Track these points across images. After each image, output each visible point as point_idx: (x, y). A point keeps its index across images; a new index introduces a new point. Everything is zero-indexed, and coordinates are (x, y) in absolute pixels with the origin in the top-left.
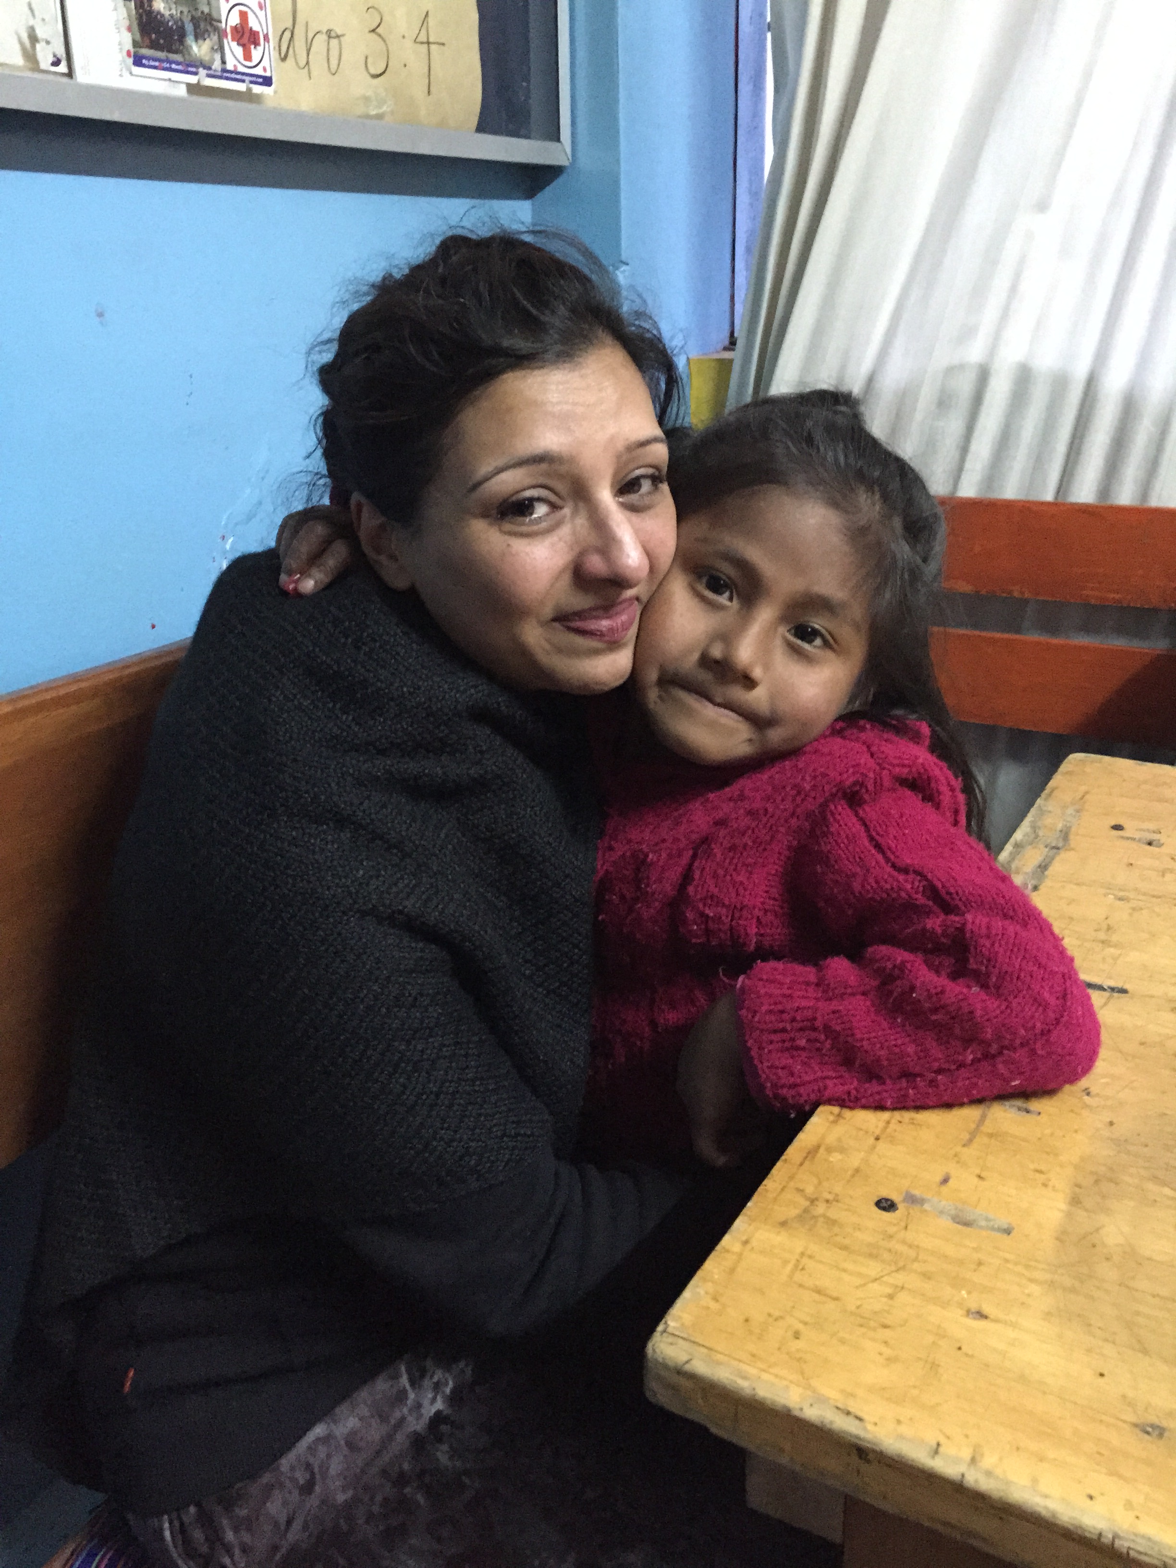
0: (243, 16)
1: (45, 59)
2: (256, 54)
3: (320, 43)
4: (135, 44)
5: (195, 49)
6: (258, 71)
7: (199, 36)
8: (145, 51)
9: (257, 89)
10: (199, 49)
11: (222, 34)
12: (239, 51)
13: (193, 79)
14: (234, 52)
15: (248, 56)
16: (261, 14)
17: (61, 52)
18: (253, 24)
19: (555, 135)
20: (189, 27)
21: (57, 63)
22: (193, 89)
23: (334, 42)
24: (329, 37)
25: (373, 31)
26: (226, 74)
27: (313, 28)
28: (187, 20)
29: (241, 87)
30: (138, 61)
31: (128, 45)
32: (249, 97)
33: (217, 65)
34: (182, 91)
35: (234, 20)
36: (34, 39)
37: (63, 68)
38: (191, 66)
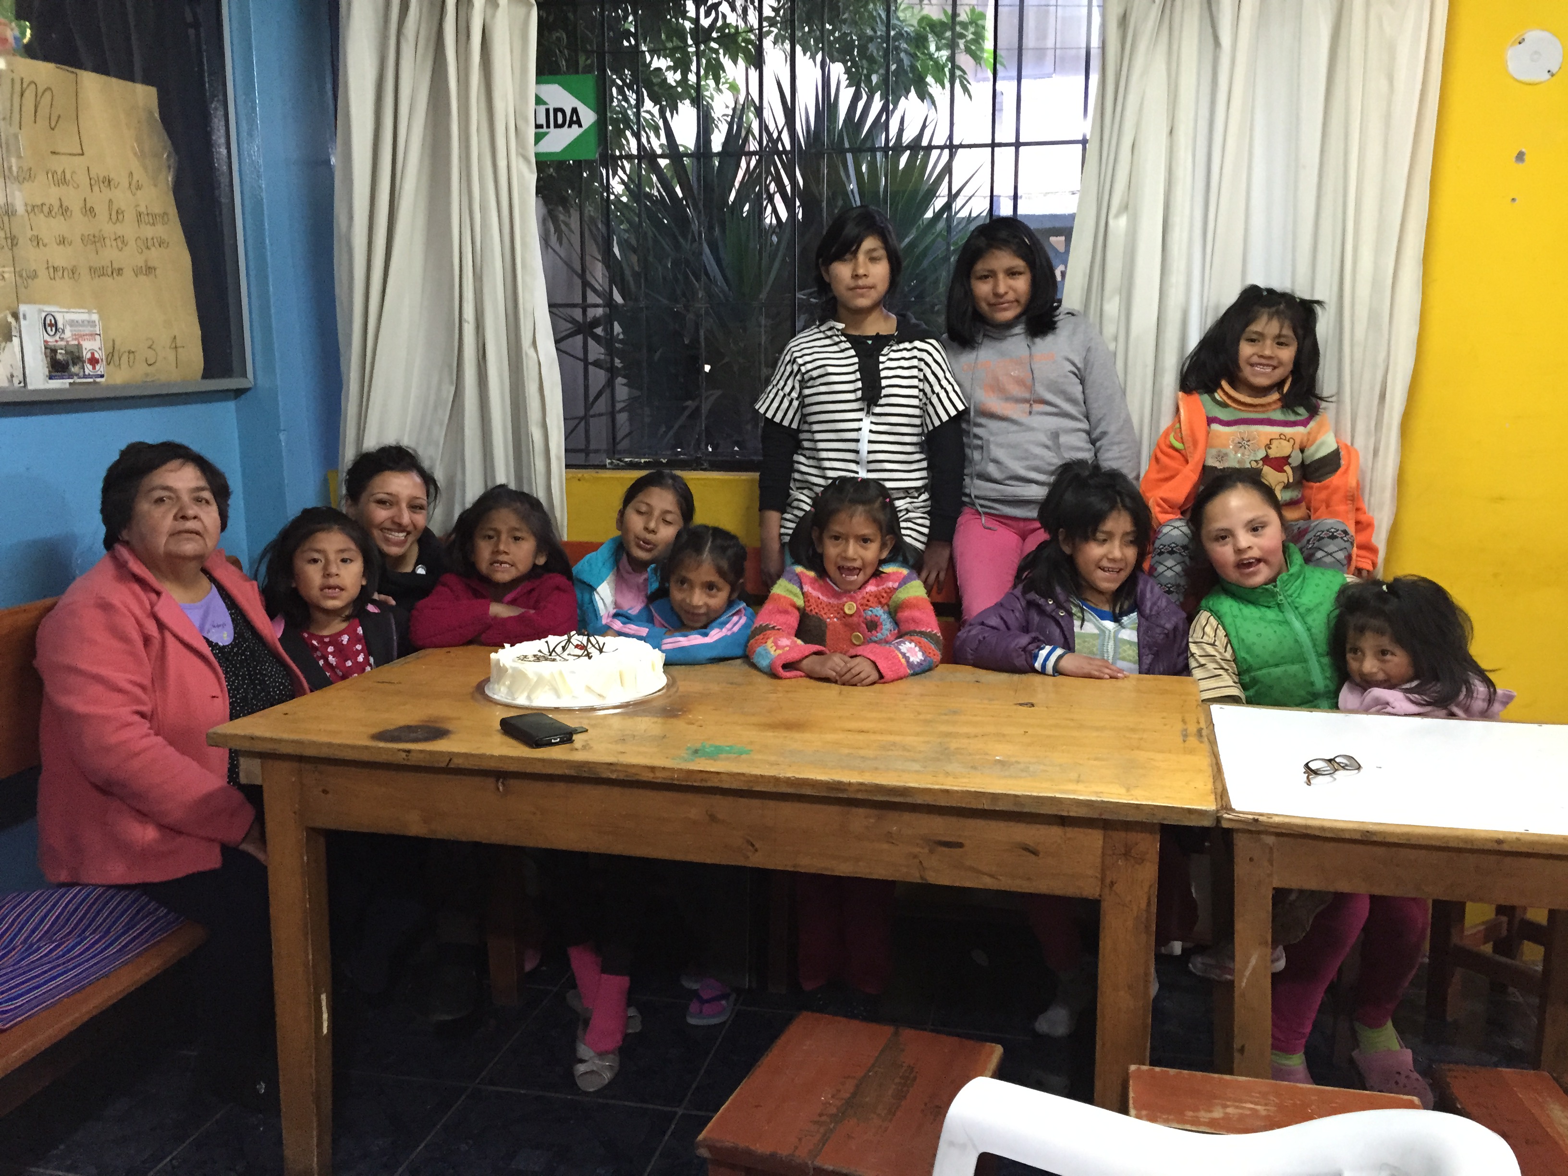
0: (93, 354)
1: (16, 381)
2: (97, 367)
3: (125, 358)
4: (50, 372)
5: (73, 369)
6: (99, 373)
7: (74, 364)
8: (53, 374)
9: (98, 380)
10: (74, 369)
11: (83, 362)
12: (90, 367)
13: (71, 381)
14: (88, 368)
15: (94, 368)
16: (100, 352)
17: (21, 378)
18: (97, 356)
19: (244, 374)
20: (70, 362)
21: (20, 383)
22: (70, 384)
23: (131, 356)
24: (129, 352)
25: (150, 348)
26: (85, 376)
27: (122, 350)
28: (70, 358)
29: (91, 380)
30: (51, 378)
31: (47, 373)
32: (95, 382)
33: (81, 374)
34: (67, 386)
35: (89, 356)
36: (12, 376)
37: (22, 384)
38: (71, 376)
